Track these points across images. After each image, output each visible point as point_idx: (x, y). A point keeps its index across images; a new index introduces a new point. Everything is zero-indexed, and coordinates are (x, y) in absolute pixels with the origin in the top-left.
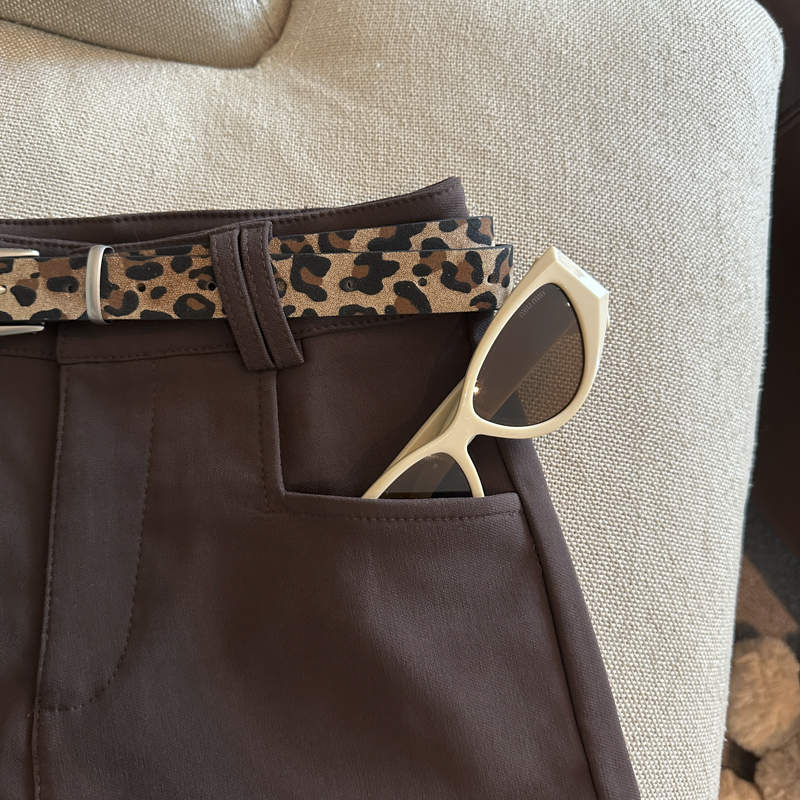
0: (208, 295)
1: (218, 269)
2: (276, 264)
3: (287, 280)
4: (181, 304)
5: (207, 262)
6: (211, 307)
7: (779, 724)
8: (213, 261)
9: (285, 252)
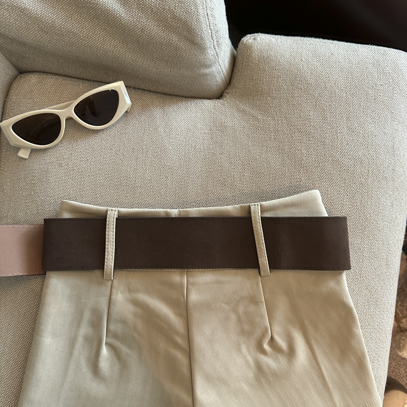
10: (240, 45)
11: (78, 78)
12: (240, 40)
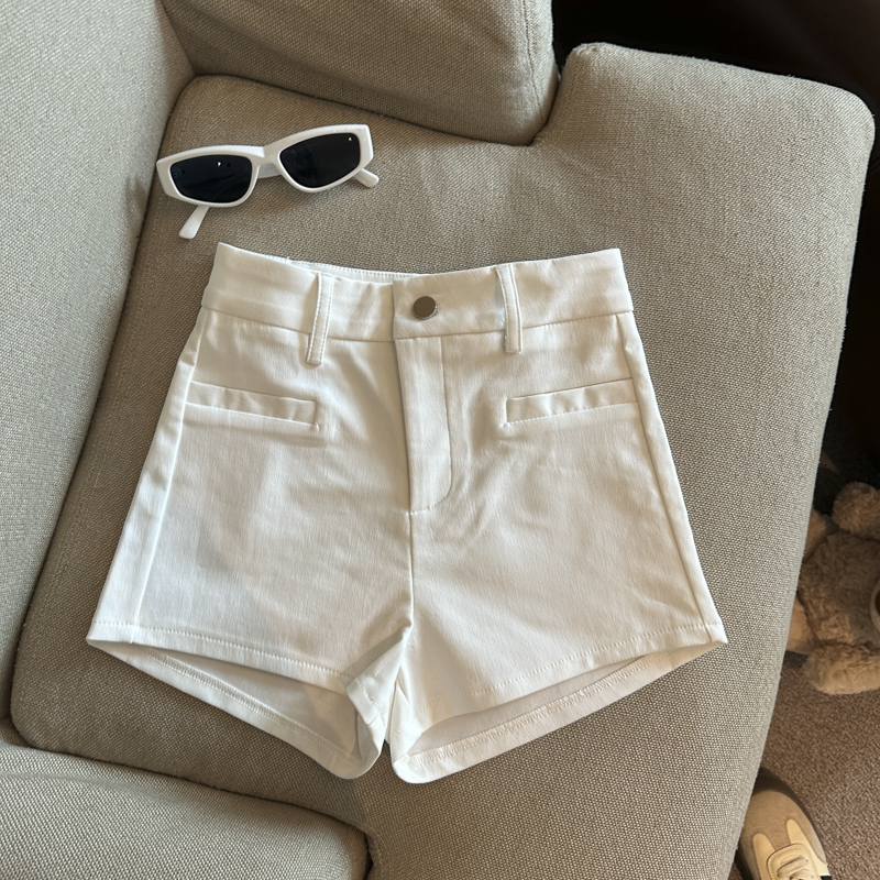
10: (570, 59)
11: (294, 91)
12: (571, 50)
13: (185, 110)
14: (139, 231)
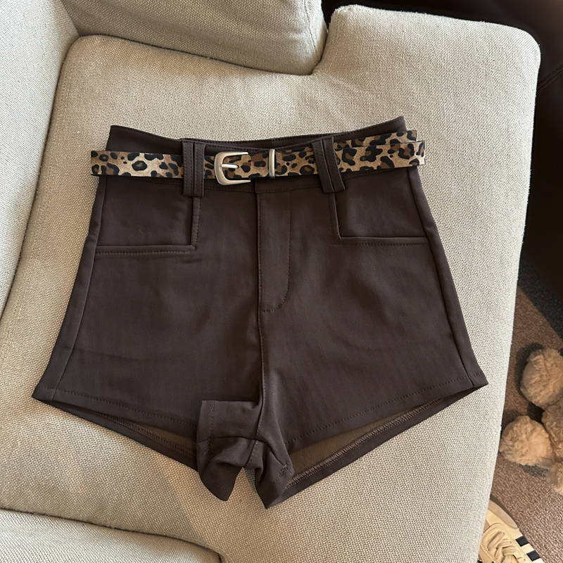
0: (312, 165)
1: (316, 156)
2: (337, 152)
3: (341, 158)
4: (302, 170)
5: (312, 153)
6: (313, 169)
7: (554, 391)
8: (314, 153)
9: (339, 148)
12: (334, 11)
13: (73, 58)
14: (44, 141)
